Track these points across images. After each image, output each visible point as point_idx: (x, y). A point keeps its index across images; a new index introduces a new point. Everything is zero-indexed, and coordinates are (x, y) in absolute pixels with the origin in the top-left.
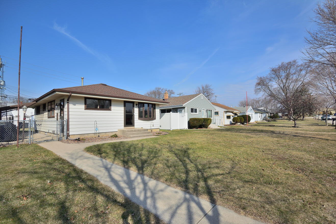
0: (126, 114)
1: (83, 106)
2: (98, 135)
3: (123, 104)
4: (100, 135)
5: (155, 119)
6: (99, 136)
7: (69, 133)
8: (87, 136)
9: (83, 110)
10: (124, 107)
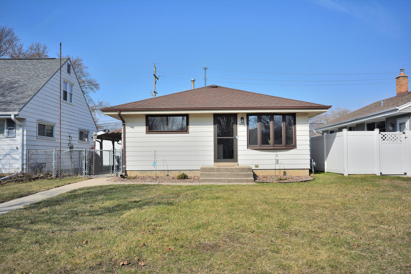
0: (218, 139)
1: (144, 129)
2: (166, 173)
3: (212, 119)
4: (169, 173)
5: (294, 147)
6: (168, 175)
7: (125, 168)
8: (150, 173)
9: (144, 134)
10: (213, 126)
